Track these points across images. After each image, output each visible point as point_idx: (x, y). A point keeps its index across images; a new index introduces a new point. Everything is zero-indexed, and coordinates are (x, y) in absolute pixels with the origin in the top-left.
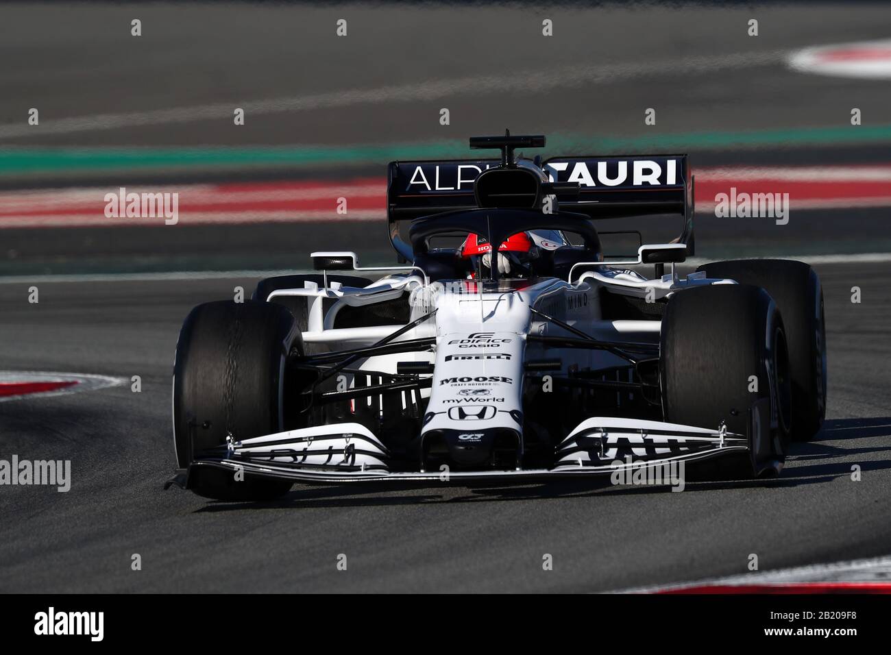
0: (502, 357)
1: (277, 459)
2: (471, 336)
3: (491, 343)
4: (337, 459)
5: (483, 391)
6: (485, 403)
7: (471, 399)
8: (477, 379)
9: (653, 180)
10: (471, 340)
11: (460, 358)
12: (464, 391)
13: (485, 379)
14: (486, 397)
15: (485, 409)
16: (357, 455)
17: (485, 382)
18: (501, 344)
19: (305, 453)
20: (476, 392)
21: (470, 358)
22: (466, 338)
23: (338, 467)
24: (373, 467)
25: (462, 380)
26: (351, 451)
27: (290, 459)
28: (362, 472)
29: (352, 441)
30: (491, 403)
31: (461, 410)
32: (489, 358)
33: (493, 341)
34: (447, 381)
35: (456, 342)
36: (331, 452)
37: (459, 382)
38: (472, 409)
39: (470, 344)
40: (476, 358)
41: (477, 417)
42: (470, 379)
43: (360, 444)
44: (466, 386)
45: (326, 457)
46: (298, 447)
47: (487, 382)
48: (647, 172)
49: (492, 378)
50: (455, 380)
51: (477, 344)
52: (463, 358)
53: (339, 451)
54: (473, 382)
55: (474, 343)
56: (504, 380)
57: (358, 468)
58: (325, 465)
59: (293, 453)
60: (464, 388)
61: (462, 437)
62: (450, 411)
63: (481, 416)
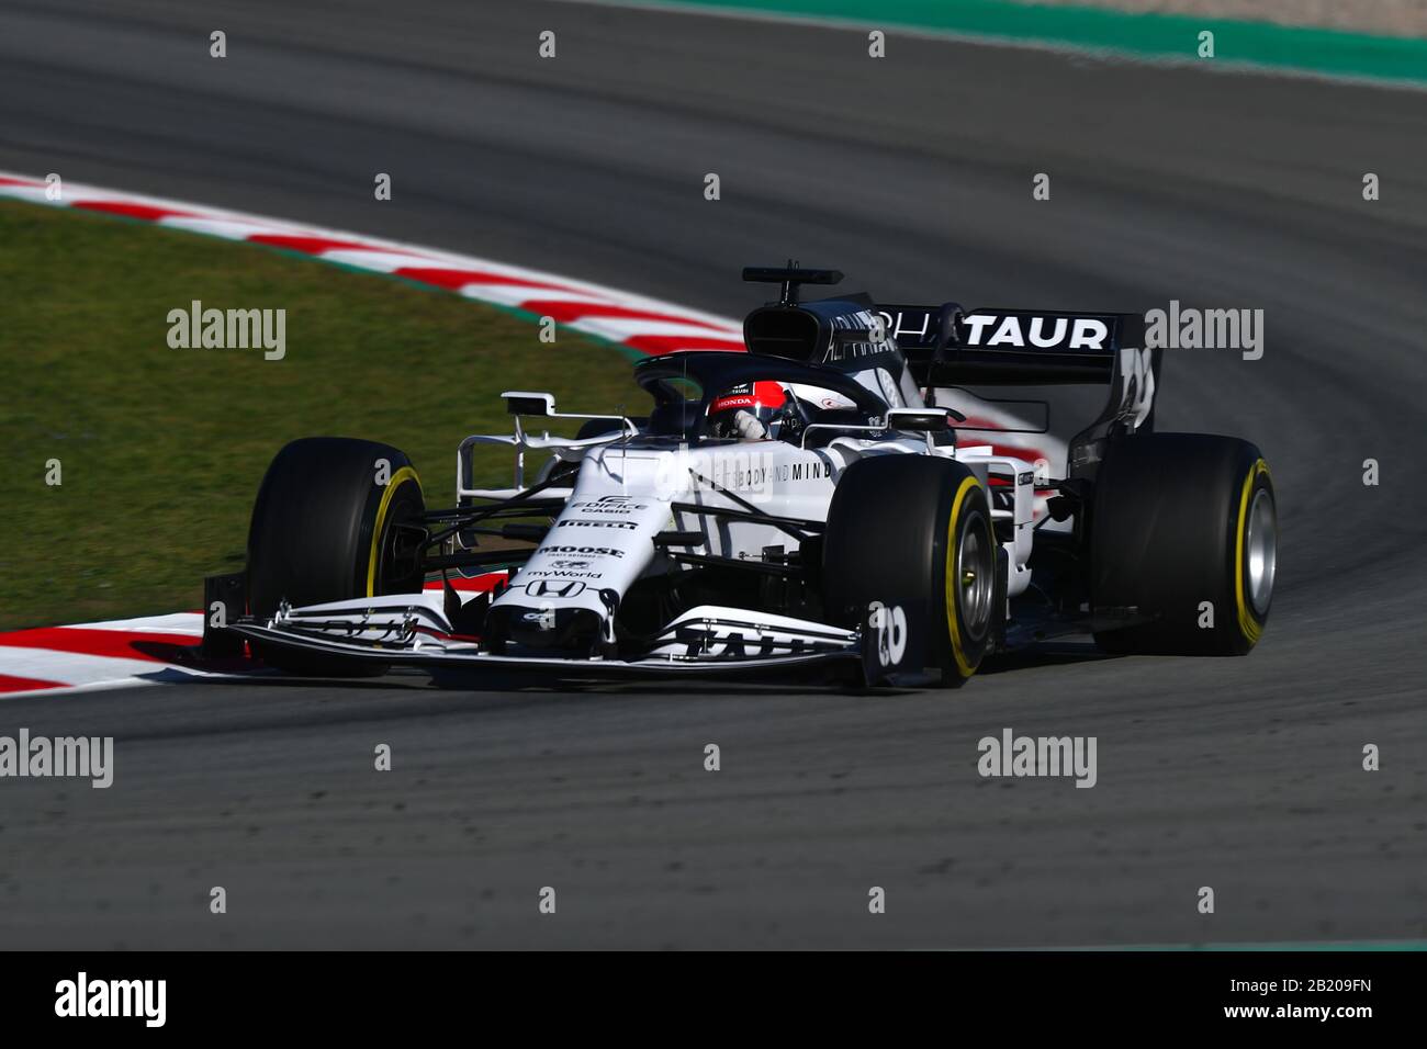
0: (626, 525)
1: (331, 631)
2: (603, 499)
3: (621, 509)
4: (393, 635)
5: (582, 564)
6: (578, 578)
7: (563, 573)
8: (582, 550)
9: (1094, 343)
10: (601, 503)
11: (576, 524)
12: (558, 563)
13: (591, 550)
14: (580, 572)
15: (572, 585)
18: (633, 510)
19: (363, 626)
20: (573, 564)
21: (587, 525)
22: (596, 500)
25: (564, 549)
26: (414, 627)
27: (344, 632)
29: (415, 616)
30: (584, 579)
31: (544, 584)
32: (610, 526)
33: (625, 507)
34: (546, 550)
35: (582, 505)
36: (390, 627)
37: (559, 552)
38: (555, 585)
40: (595, 525)
41: (557, 594)
42: (573, 549)
43: (424, 621)
44: (566, 557)
45: (385, 632)
46: (357, 619)
47: (592, 554)
48: (1089, 333)
49: (600, 549)
50: (556, 549)
51: (603, 509)
52: (579, 524)
53: (398, 627)
54: (576, 552)
55: (601, 508)
56: (614, 553)
58: (379, 641)
59: (349, 626)
60: (559, 559)
61: (527, 616)
62: (530, 585)
63: (563, 593)
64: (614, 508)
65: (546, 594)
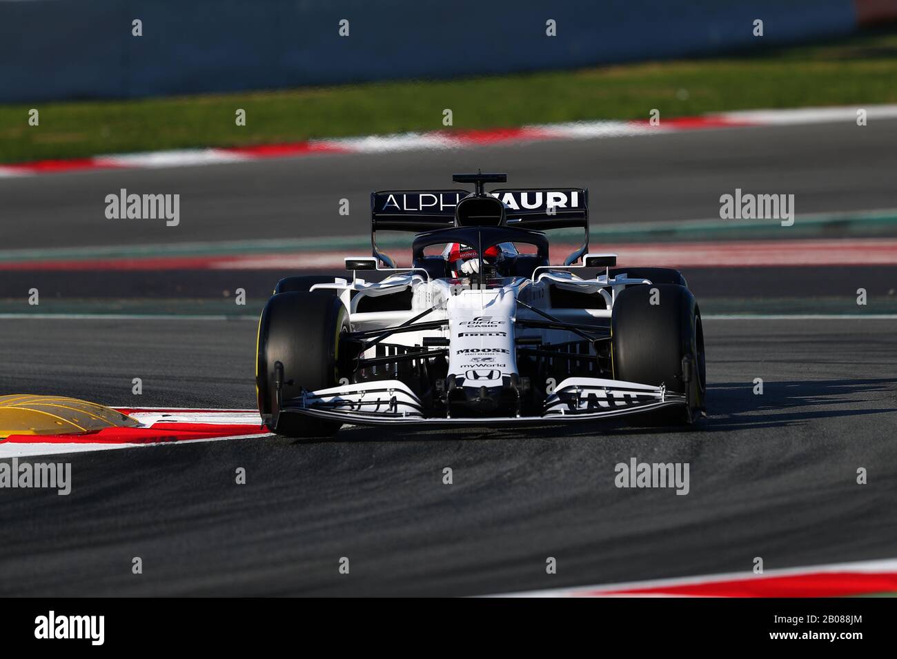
0: (500, 334)
2: (475, 319)
4: (383, 408)
5: (489, 359)
6: (492, 368)
7: (481, 365)
8: (484, 350)
10: (476, 322)
11: (469, 335)
12: (475, 359)
13: (489, 350)
14: (492, 363)
15: (492, 372)
16: (398, 405)
17: (490, 353)
18: (498, 325)
19: (360, 403)
20: (484, 359)
21: (476, 335)
22: (472, 320)
23: (385, 414)
24: (412, 414)
25: (472, 351)
26: (395, 403)
27: (349, 407)
28: (404, 418)
29: (395, 394)
30: (496, 367)
31: (474, 372)
32: (490, 335)
33: (492, 323)
34: (462, 352)
35: (465, 323)
36: (379, 402)
37: (470, 353)
38: (483, 372)
39: (475, 325)
40: (481, 335)
41: (487, 378)
42: (478, 350)
43: (400, 397)
44: (476, 355)
45: (376, 406)
49: (494, 349)
50: (467, 351)
51: (480, 325)
52: (472, 335)
53: (385, 402)
54: (481, 352)
55: (478, 324)
56: (503, 351)
57: (401, 415)
58: (375, 412)
59: (351, 403)
62: (466, 373)
63: (489, 377)
64: (486, 324)
65: (480, 378)
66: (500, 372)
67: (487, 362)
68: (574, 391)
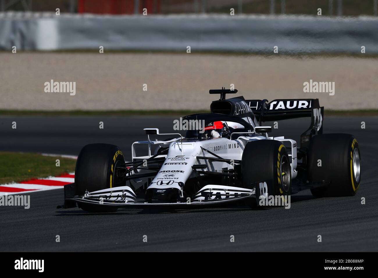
0: (184, 164)
1: (100, 199)
3: (182, 159)
4: (120, 199)
5: (172, 175)
6: (172, 179)
7: (167, 178)
8: (172, 171)
9: (305, 107)
10: (176, 158)
12: (165, 175)
13: (175, 171)
14: (172, 177)
15: (170, 181)
18: (185, 159)
19: (110, 197)
20: (169, 176)
21: (173, 164)
23: (118, 202)
24: (129, 202)
25: (167, 171)
26: (125, 196)
27: (105, 199)
29: (125, 193)
30: (173, 179)
31: (162, 182)
32: (179, 164)
33: (183, 158)
34: (162, 172)
35: (170, 158)
37: (165, 172)
38: (166, 181)
39: (175, 159)
40: (175, 164)
41: (166, 184)
43: (128, 194)
44: (167, 174)
45: (116, 198)
46: (108, 194)
47: (175, 172)
48: (303, 104)
49: (177, 171)
52: (170, 164)
53: (120, 196)
54: (170, 172)
56: (181, 171)
57: (124, 202)
61: (158, 191)
62: (158, 182)
63: (168, 184)
64: (180, 159)
65: (163, 184)
66: (174, 181)
67: (171, 177)
68: (209, 191)
